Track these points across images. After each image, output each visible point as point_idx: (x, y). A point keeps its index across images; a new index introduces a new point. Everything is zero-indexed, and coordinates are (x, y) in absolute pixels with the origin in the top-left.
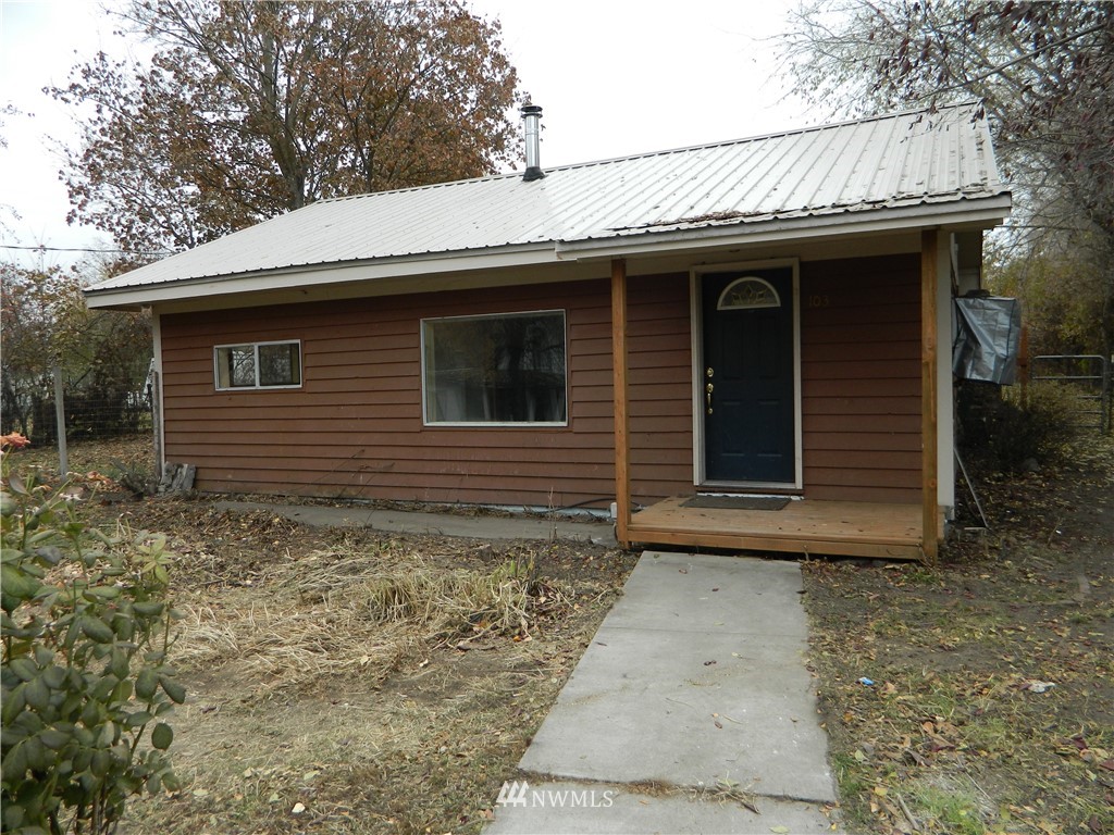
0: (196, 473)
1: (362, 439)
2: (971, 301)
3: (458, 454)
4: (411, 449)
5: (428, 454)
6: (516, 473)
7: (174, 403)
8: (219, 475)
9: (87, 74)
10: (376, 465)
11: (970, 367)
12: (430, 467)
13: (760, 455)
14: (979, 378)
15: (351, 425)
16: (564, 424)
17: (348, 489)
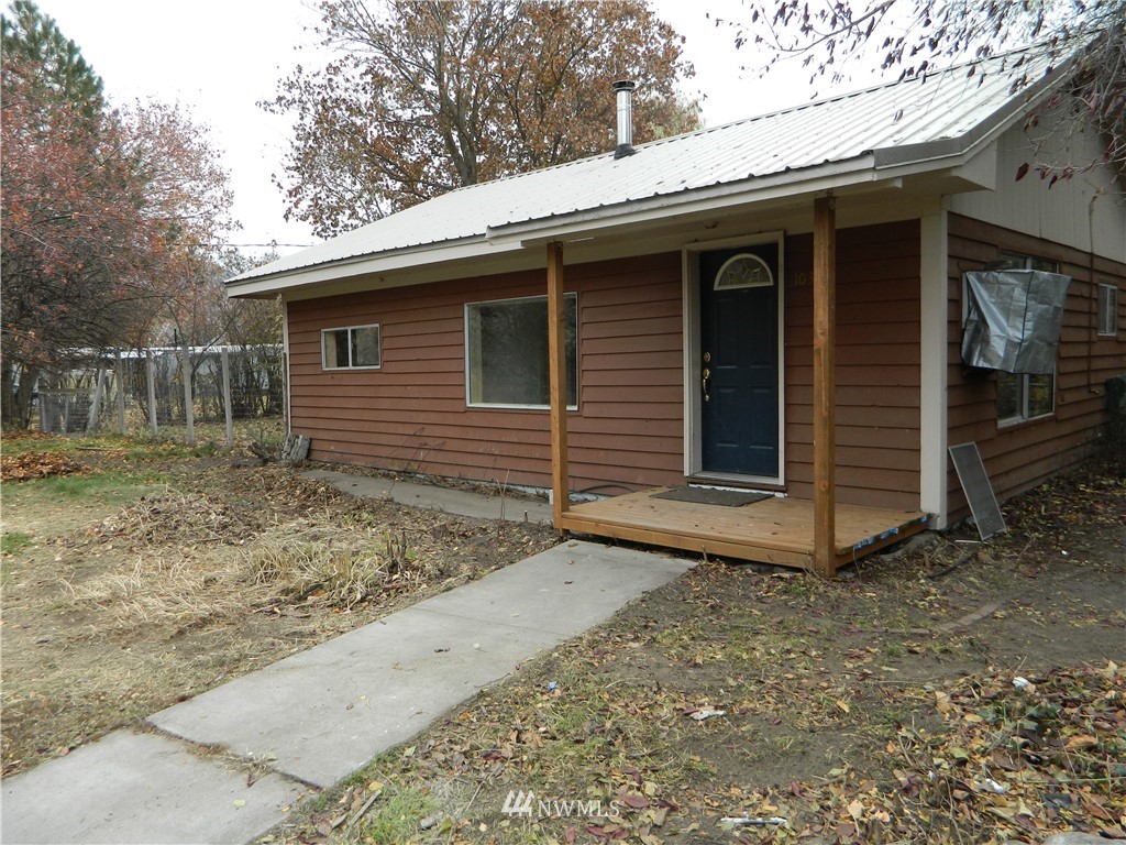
0: (310, 444)
1: (422, 418)
2: (984, 274)
3: (494, 435)
4: (458, 429)
5: (471, 434)
6: (537, 456)
7: (297, 381)
8: (325, 446)
9: (291, 86)
10: (432, 443)
11: (977, 353)
12: (471, 447)
13: (752, 447)
14: (986, 365)
15: (414, 404)
16: (575, 408)
17: (412, 463)
